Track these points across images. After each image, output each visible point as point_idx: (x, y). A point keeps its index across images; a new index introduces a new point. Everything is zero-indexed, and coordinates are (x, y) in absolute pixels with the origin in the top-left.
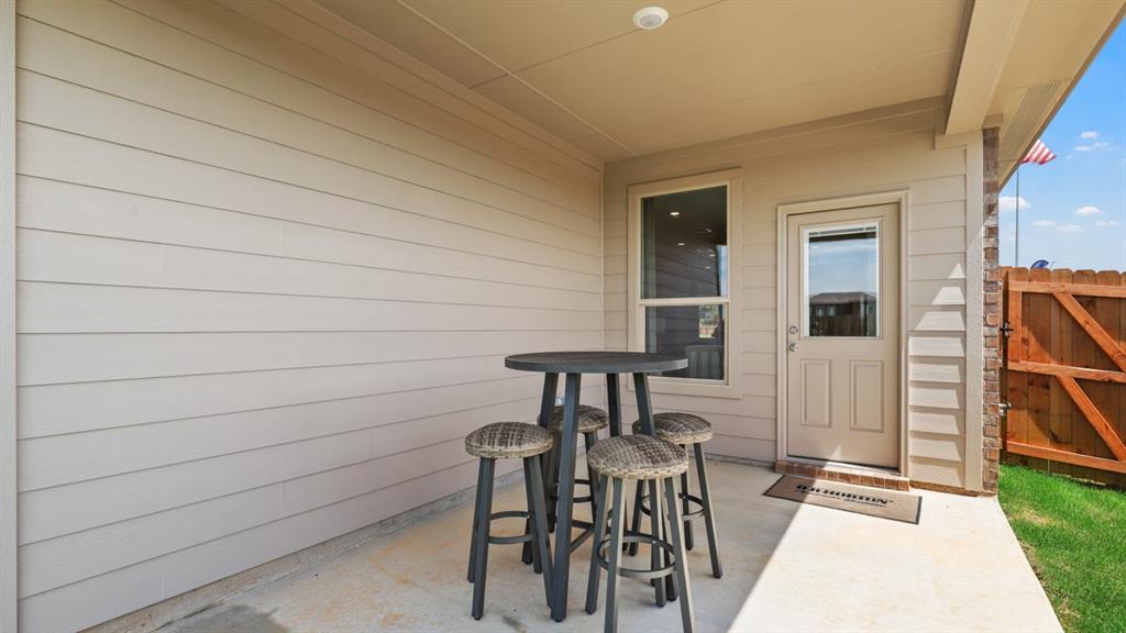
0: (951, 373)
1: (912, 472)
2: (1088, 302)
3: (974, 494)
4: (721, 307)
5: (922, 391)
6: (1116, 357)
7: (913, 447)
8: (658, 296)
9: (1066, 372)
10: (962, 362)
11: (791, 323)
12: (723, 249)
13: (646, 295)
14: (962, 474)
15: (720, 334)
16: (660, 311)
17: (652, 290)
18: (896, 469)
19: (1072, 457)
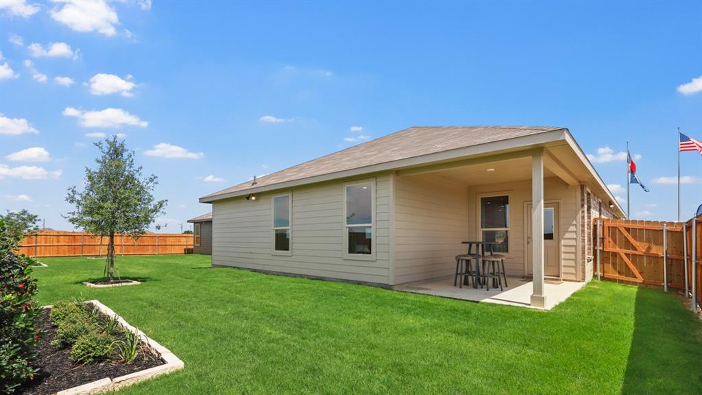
0: (573, 250)
1: (563, 276)
2: (628, 230)
3: (579, 281)
4: (507, 231)
5: (566, 254)
6: (636, 247)
7: (563, 270)
8: (486, 227)
9: (622, 252)
10: (575, 246)
11: (529, 235)
12: (508, 205)
13: (482, 227)
14: (576, 276)
15: (506, 240)
16: (486, 232)
17: (484, 225)
18: (559, 276)
19: (623, 278)
